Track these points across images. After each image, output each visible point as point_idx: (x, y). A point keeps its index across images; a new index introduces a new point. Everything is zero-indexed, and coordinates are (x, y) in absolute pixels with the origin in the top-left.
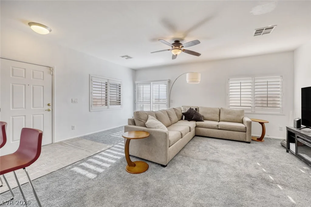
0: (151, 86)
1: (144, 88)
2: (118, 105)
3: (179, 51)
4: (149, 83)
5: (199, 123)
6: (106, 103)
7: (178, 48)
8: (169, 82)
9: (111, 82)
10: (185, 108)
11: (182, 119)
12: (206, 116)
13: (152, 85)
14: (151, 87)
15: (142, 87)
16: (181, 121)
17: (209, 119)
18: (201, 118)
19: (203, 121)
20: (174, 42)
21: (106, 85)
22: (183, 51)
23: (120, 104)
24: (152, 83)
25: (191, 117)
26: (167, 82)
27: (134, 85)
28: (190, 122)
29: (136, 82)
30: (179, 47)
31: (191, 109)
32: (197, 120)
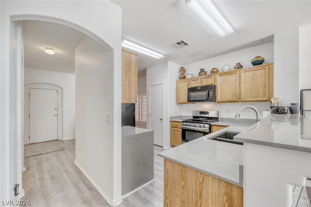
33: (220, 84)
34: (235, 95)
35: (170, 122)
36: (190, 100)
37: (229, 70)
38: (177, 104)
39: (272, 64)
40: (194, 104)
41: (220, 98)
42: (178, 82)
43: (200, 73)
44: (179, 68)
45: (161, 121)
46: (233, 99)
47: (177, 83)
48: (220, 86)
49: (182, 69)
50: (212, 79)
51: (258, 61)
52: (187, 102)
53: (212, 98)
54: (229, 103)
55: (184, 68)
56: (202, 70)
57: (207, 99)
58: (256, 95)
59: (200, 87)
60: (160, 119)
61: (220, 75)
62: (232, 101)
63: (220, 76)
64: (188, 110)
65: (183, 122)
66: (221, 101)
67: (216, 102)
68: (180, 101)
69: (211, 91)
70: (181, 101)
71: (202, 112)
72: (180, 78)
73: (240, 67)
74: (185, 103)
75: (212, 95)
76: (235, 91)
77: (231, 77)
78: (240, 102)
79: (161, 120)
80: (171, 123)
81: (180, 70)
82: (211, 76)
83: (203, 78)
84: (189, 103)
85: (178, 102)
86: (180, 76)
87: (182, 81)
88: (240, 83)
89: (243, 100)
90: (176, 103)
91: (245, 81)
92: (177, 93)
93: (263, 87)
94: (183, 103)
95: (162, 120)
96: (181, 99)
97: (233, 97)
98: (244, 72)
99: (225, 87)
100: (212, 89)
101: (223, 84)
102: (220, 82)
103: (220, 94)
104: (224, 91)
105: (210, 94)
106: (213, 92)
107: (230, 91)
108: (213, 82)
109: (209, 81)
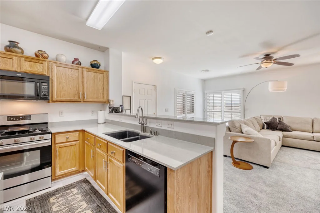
0: (222, 94)
1: (214, 97)
2: (191, 113)
3: (270, 64)
4: (220, 92)
5: (286, 133)
6: (184, 112)
7: (269, 61)
8: (244, 90)
9: (188, 93)
10: (266, 118)
11: (263, 128)
12: (293, 126)
13: (224, 94)
14: (222, 96)
15: (213, 96)
16: (263, 130)
17: (298, 130)
18: (288, 128)
19: (292, 132)
20: (264, 57)
21: (184, 96)
22: (274, 63)
23: (193, 113)
24: (223, 92)
25: (276, 127)
26: (241, 91)
27: (204, 94)
28: (275, 132)
29: (206, 92)
30: (271, 60)
31: (274, 119)
32: (282, 130)
33: (57, 77)
34: (77, 94)
39: (108, 72)
41: (57, 96)
46: (75, 99)
48: (57, 80)
50: (43, 66)
51: (97, 64)
53: (46, 94)
54: (69, 102)
56: (14, 44)
57: (38, 95)
58: (97, 97)
59: (18, 73)
61: (57, 65)
62: (73, 100)
67: (50, 101)
69: (44, 84)
71: (14, 117)
73: (79, 64)
75: (47, 91)
76: (78, 89)
77: (73, 72)
78: (82, 102)
88: (83, 82)
89: (86, 101)
91: (88, 81)
93: (102, 90)
97: (75, 96)
98: (86, 71)
99: (64, 82)
100: (47, 82)
101: (62, 78)
102: (56, 74)
103: (57, 91)
104: (62, 88)
105: (42, 88)
106: (48, 86)
107: (71, 88)
108: (46, 71)
109: (38, 68)
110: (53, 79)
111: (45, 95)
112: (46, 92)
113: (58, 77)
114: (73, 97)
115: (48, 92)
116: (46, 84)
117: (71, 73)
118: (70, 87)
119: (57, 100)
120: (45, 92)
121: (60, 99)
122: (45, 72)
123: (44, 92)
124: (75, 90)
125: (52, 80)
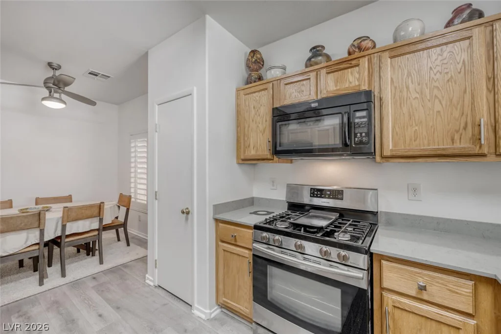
34: (465, 128)
35: (213, 223)
36: (279, 148)
37: (423, 33)
38: (239, 163)
40: (291, 162)
41: (395, 145)
42: (242, 92)
43: (309, 59)
44: (246, 53)
45: (187, 219)
46: (457, 145)
47: (238, 97)
48: (394, 97)
49: (252, 57)
50: (359, 73)
52: (269, 157)
53: (364, 139)
55: (260, 54)
56: (317, 51)
57: (346, 145)
59: (314, 102)
60: (183, 212)
61: (393, 54)
62: (450, 152)
63: (391, 57)
64: (273, 182)
65: (256, 227)
66: (400, 153)
67: (378, 158)
68: (246, 154)
69: (358, 114)
70: (252, 153)
71: (318, 190)
72: (248, 82)
73: (476, 15)
74: (263, 160)
75: (365, 130)
76: (468, 110)
77: (445, 54)
79: (185, 215)
80: (217, 226)
81: (248, 60)
82: (354, 62)
83: (324, 71)
84: (276, 158)
85: (242, 157)
86: (246, 76)
87: (253, 90)
90: (235, 161)
92: (238, 127)
94: (258, 160)
95: (190, 215)
96: (252, 146)
97: (457, 137)
99: (416, 98)
100: (365, 106)
101: (408, 88)
102: (392, 79)
103: (394, 128)
104: (410, 115)
105: (355, 125)
106: (369, 117)
107: (439, 112)
108: (365, 81)
109: (349, 81)
110: (384, 96)
111: (361, 142)
112: (364, 134)
113: (396, 88)
114: (449, 141)
115: (368, 134)
116: (364, 113)
117: (438, 62)
118: (438, 107)
119: (394, 153)
120: (361, 134)
121: (402, 149)
122: (364, 85)
123: (359, 135)
124: (457, 114)
125: (381, 99)
